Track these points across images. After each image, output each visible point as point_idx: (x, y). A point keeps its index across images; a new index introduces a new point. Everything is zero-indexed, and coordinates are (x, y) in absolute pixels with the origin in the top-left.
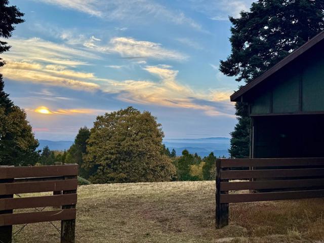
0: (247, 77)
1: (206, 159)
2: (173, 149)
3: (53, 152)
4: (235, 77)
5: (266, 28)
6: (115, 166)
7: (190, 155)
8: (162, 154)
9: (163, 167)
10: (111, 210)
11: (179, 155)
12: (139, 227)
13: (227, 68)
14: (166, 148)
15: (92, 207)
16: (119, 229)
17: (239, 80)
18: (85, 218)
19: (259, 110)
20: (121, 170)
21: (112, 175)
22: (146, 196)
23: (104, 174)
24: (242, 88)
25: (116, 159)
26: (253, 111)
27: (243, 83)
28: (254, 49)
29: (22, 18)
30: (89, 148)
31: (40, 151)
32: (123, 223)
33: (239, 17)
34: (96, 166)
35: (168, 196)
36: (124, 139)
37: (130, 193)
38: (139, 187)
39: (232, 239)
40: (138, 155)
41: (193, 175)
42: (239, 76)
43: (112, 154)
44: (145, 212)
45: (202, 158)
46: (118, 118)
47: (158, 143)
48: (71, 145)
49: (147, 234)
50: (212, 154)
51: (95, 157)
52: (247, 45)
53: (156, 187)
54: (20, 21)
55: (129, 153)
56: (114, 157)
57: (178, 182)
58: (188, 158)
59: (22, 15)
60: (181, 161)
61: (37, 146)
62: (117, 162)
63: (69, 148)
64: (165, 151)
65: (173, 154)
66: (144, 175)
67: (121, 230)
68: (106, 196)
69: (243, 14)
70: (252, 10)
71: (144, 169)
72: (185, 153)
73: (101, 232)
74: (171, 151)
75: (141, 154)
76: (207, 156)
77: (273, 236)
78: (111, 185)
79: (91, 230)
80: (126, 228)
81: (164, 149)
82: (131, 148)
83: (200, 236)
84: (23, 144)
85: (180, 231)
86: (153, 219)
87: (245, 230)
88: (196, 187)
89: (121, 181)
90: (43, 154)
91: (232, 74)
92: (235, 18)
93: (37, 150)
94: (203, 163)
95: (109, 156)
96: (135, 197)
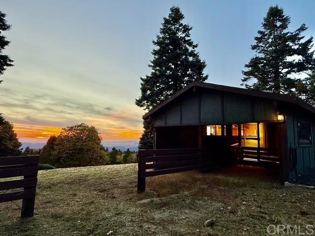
0: (149, 108)
1: (125, 152)
2: (107, 148)
3: (32, 150)
4: (143, 108)
5: (158, 84)
6: (72, 158)
7: (117, 150)
8: (101, 149)
9: (101, 157)
10: (67, 186)
11: (110, 150)
12: (86, 197)
13: (139, 103)
15: (53, 185)
16: (72, 200)
17: (145, 109)
18: (47, 193)
19: (159, 123)
20: (75, 160)
21: (70, 163)
22: (91, 175)
23: (64, 162)
24: (147, 114)
25: (73, 153)
26: (155, 124)
27: (147, 111)
28: (152, 95)
29: (12, 63)
30: (55, 147)
31: (22, 149)
32: (75, 195)
33: (145, 78)
34: (60, 158)
35: (106, 174)
36: (78, 142)
37: (80, 174)
38: (86, 170)
39: (149, 200)
40: (87, 151)
41: (118, 161)
42: (145, 107)
43: (71, 150)
44: (90, 186)
46: (75, 129)
47: (98, 144)
48: (44, 145)
49: (92, 202)
51: (59, 152)
52: (149, 92)
53: (97, 169)
54: (11, 65)
55: (81, 150)
56: (71, 152)
57: (111, 165)
58: (115, 152)
59: (12, 61)
60: (111, 153)
61: (20, 146)
62: (74, 155)
63: (43, 147)
64: (102, 148)
65: (107, 150)
66: (90, 162)
67: (73, 200)
68: (63, 176)
69: (147, 77)
70: (152, 75)
71: (89, 159)
72: (114, 149)
73: (58, 203)
75: (88, 150)
76: (126, 150)
77: (173, 196)
78: (68, 169)
79: (50, 202)
80: (77, 199)
82: (82, 147)
83: (128, 200)
84: (10, 145)
85: (115, 198)
86: (95, 190)
87: (155, 193)
88: (121, 167)
89: (75, 166)
90: (26, 151)
91: (142, 106)
92: (143, 78)
93: (20, 148)
94: (123, 155)
95: (68, 151)
96: (84, 176)
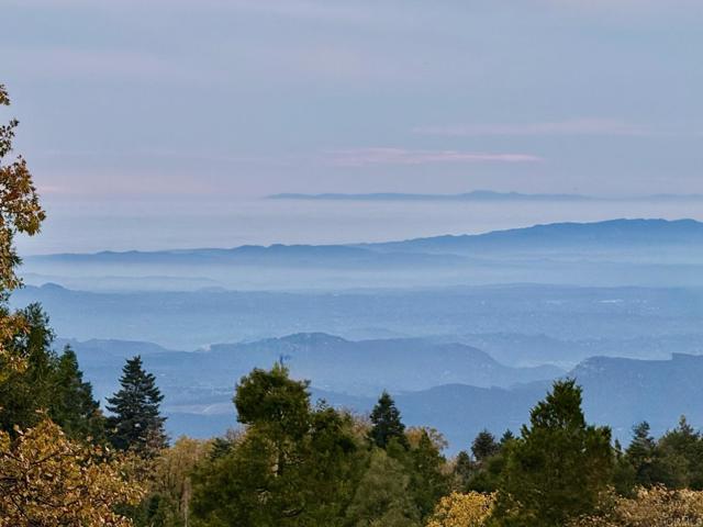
2: (134, 367)
7: (329, 420)
14: (56, 349)
45: (450, 455)
50: (565, 401)
72: (269, 397)
74: (105, 390)
81: (38, 358)
